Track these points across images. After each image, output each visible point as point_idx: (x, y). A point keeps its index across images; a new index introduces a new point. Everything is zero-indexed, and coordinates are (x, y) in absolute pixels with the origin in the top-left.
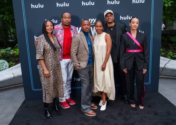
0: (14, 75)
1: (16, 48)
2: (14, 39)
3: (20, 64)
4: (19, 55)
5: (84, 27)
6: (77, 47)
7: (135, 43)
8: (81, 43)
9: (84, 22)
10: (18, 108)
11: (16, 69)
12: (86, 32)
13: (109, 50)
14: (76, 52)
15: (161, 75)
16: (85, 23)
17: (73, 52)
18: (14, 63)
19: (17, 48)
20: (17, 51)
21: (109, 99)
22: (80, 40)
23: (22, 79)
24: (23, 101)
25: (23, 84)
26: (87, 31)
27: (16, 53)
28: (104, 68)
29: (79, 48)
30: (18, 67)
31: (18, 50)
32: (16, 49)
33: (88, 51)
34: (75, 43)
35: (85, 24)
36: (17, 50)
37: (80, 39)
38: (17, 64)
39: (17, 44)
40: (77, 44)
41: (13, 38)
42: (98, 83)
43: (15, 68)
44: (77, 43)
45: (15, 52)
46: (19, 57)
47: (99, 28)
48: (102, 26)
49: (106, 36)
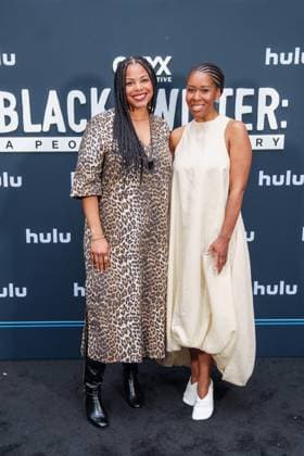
47: (197, 96)
48: (212, 89)
49: (230, 130)
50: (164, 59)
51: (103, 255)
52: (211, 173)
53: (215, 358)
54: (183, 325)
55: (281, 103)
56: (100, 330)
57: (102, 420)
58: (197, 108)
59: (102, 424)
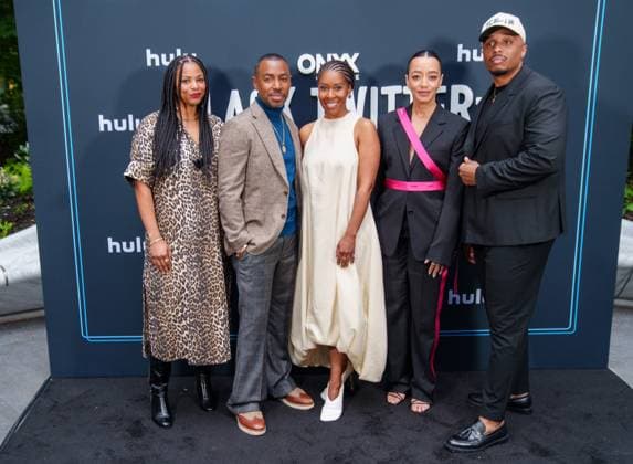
0: (8, 273)
1: (18, 161)
2: (9, 123)
3: (34, 229)
4: (29, 191)
5: (267, 86)
6: (240, 167)
7: (415, 153)
8: (257, 149)
9: (267, 68)
10: (21, 412)
11: (16, 250)
12: (273, 104)
13: (368, 181)
14: (239, 186)
15: (623, 298)
16: (270, 72)
17: (228, 187)
18: (11, 225)
19: (23, 161)
20: (20, 174)
21: (358, 376)
22: (252, 138)
23: (38, 291)
24: (42, 383)
25: (42, 313)
26: (277, 101)
27: (18, 183)
28: (347, 254)
29: (249, 170)
30: (27, 240)
31: (26, 169)
32: (16, 167)
33: (285, 178)
34: (234, 152)
35: (272, 76)
36: (20, 170)
37: (251, 132)
38: (20, 229)
39: (21, 147)
40: (243, 152)
41: (6, 117)
42: (316, 311)
43: (14, 245)
44: (242, 149)
45: (15, 178)
46: (32, 200)
47: (331, 94)
48: (344, 87)
49: (358, 126)
50: (351, 56)
51: (164, 258)
52: (339, 169)
53: (349, 356)
54: (317, 322)
55: (474, 100)
56: (160, 328)
57: (166, 420)
58: (331, 105)
59: (165, 424)
